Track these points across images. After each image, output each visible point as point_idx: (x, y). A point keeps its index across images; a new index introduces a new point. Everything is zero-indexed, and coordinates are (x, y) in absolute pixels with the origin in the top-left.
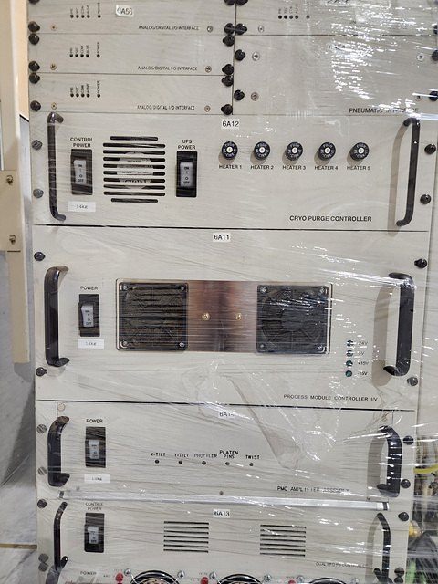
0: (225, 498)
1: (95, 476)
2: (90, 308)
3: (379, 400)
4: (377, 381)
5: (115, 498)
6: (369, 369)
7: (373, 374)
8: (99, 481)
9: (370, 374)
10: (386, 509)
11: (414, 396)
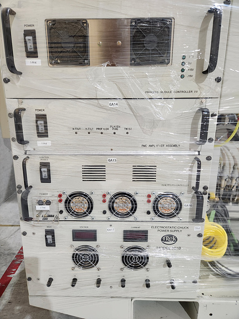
0: (114, 152)
1: (43, 142)
2: (31, 38)
3: (199, 92)
4: (198, 80)
5: (55, 153)
6: (194, 73)
7: (196, 76)
8: (45, 145)
9: (194, 76)
10: (199, 154)
11: (219, 89)
